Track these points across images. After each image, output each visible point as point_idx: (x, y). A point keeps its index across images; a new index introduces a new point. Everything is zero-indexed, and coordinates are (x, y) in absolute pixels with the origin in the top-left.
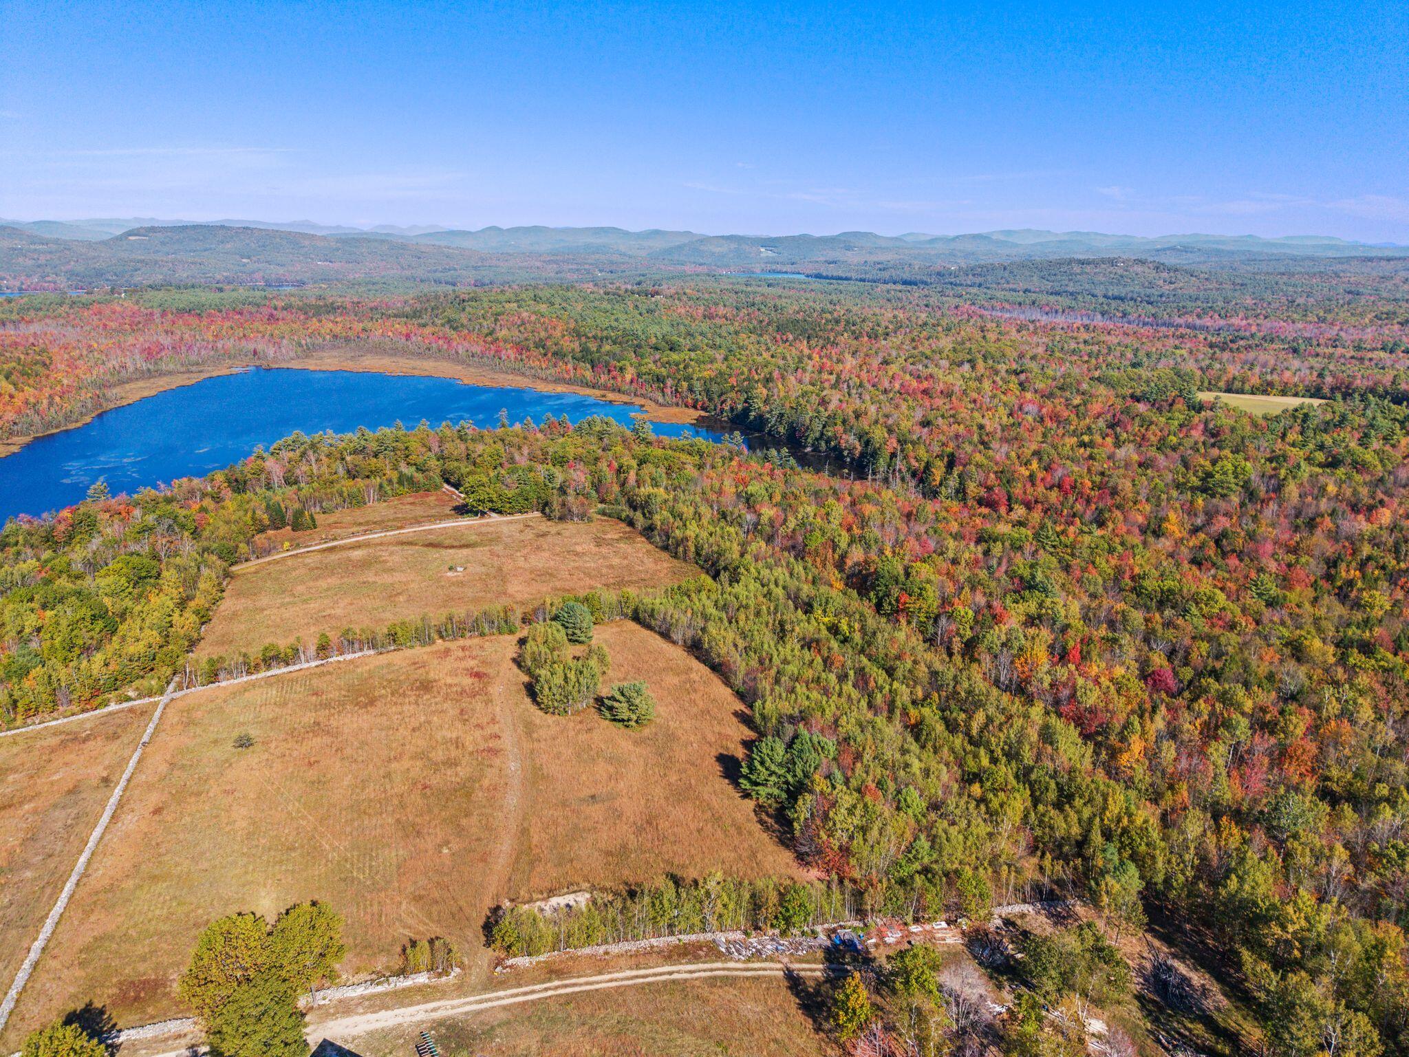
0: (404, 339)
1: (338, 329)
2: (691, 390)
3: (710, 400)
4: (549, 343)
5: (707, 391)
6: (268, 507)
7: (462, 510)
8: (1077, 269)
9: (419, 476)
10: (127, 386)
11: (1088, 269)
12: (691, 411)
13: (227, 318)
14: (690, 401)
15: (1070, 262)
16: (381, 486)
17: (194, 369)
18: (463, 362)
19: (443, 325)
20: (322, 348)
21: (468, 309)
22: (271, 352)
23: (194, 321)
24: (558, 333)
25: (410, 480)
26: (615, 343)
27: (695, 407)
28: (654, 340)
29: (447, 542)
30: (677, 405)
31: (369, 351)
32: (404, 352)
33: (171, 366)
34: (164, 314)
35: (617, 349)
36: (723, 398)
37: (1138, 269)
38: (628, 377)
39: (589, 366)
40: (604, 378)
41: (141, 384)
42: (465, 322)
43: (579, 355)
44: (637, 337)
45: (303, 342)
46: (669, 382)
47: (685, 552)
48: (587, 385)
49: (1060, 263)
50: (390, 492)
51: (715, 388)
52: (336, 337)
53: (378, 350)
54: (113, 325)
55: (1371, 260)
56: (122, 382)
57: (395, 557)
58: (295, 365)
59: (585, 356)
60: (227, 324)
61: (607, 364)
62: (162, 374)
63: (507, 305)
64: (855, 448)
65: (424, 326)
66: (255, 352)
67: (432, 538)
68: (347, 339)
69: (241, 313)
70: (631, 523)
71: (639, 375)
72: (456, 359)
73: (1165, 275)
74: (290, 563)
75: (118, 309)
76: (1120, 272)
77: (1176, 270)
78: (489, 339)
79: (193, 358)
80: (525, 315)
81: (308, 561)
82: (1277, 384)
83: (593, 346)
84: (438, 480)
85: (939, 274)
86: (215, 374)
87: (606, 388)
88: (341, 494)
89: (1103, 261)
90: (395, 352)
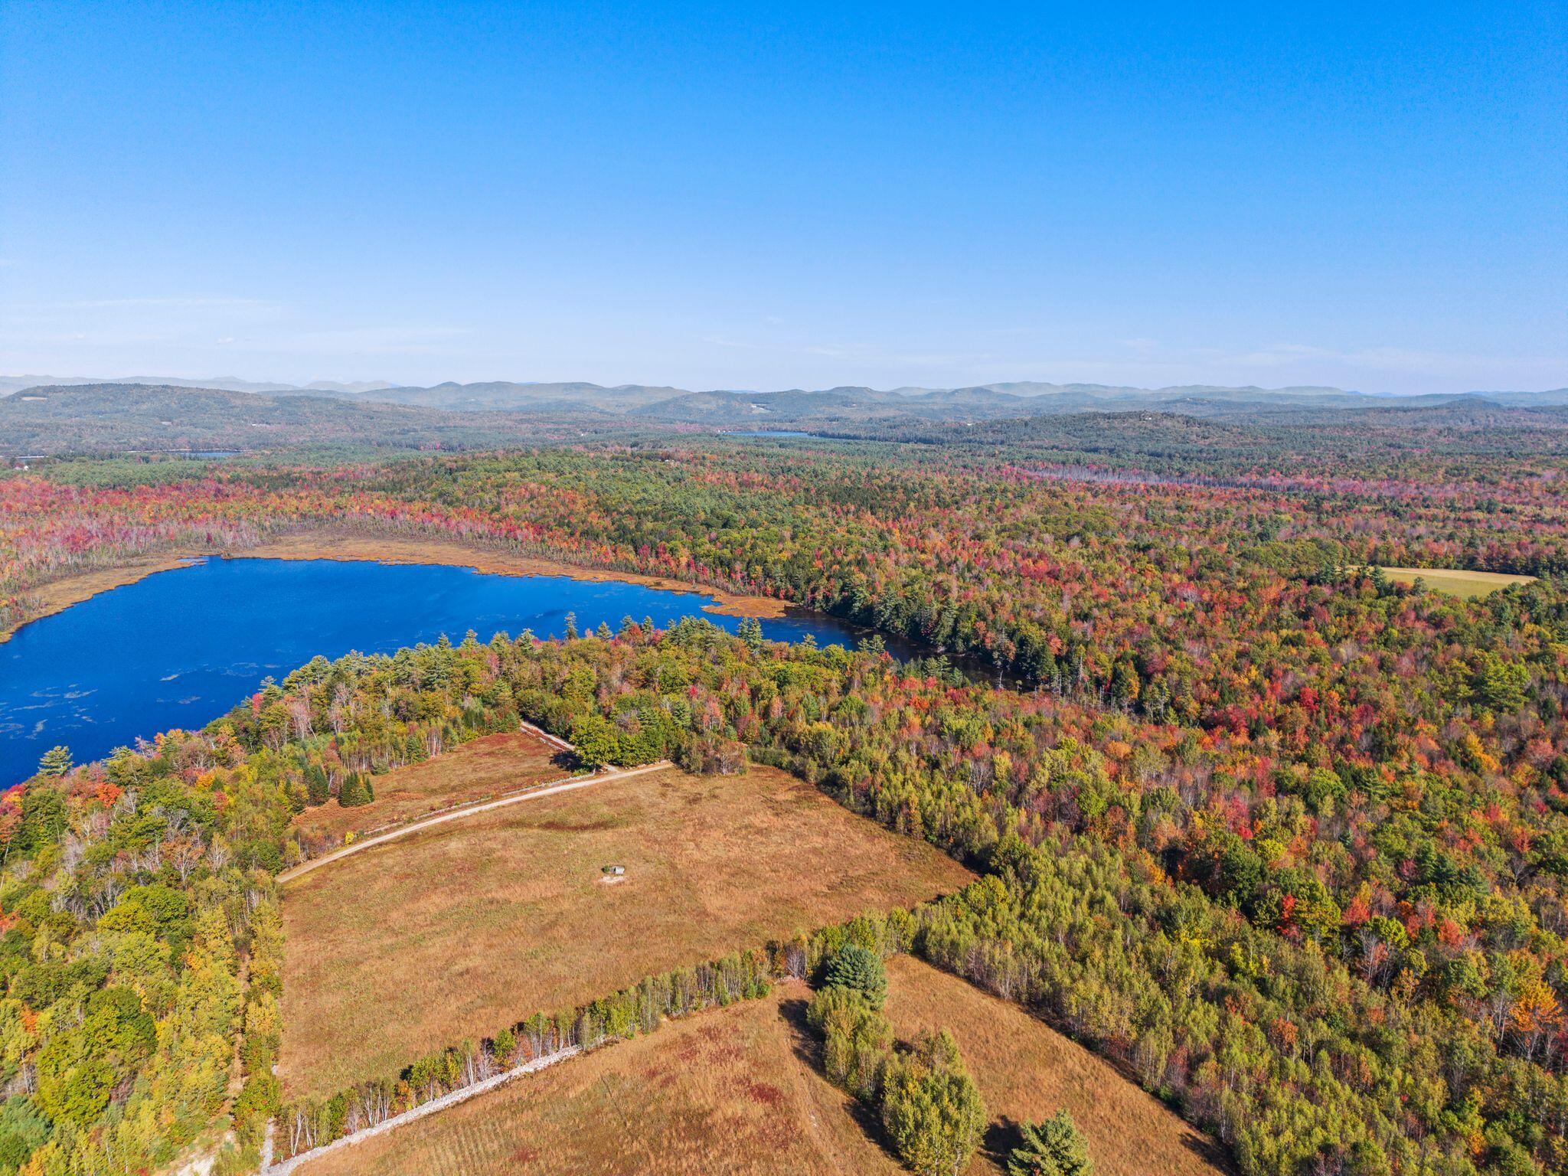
0: (389, 520)
1: (305, 506)
2: (768, 575)
3: (796, 587)
4: (574, 521)
5: (790, 577)
6: (306, 774)
7: (569, 763)
8: (1104, 424)
9: (489, 713)
10: (51, 588)
11: (1116, 423)
12: (773, 601)
13: (162, 495)
14: (769, 588)
15: (1095, 416)
16: (446, 731)
17: (134, 561)
18: (470, 546)
19: (433, 500)
20: (290, 531)
21: (460, 480)
22: (229, 537)
23: (125, 502)
24: (579, 507)
25: (480, 717)
26: (656, 519)
27: (776, 596)
28: (702, 516)
29: (573, 820)
30: (753, 593)
31: (349, 533)
32: (394, 534)
33: (105, 559)
34: (82, 491)
35: (661, 526)
36: (812, 585)
37: (1169, 423)
38: (684, 561)
39: (631, 548)
40: (652, 561)
41: (68, 584)
42: (460, 495)
43: (615, 534)
44: (681, 512)
45: (267, 524)
46: (738, 566)
47: (908, 821)
48: (635, 572)
49: (1085, 418)
50: (456, 738)
51: (800, 574)
52: (304, 516)
53: (359, 531)
54: (21, 506)
56: (44, 582)
58: (261, 553)
59: (622, 535)
60: (165, 503)
61: (653, 546)
62: (94, 570)
63: (508, 475)
64: (1008, 649)
65: (411, 501)
66: (209, 539)
67: (549, 813)
68: (318, 518)
69: (178, 488)
70: (800, 774)
71: (695, 557)
72: (459, 540)
73: (1196, 429)
74: (362, 866)
75: (23, 485)
76: (1150, 426)
77: (1207, 424)
78: (496, 516)
79: (132, 547)
80: (532, 486)
81: (388, 861)
82: (1426, 554)
83: (630, 523)
84: (515, 716)
85: (956, 431)
86: (162, 568)
87: (658, 574)
88: (395, 746)
89: (1130, 415)
90: (381, 534)
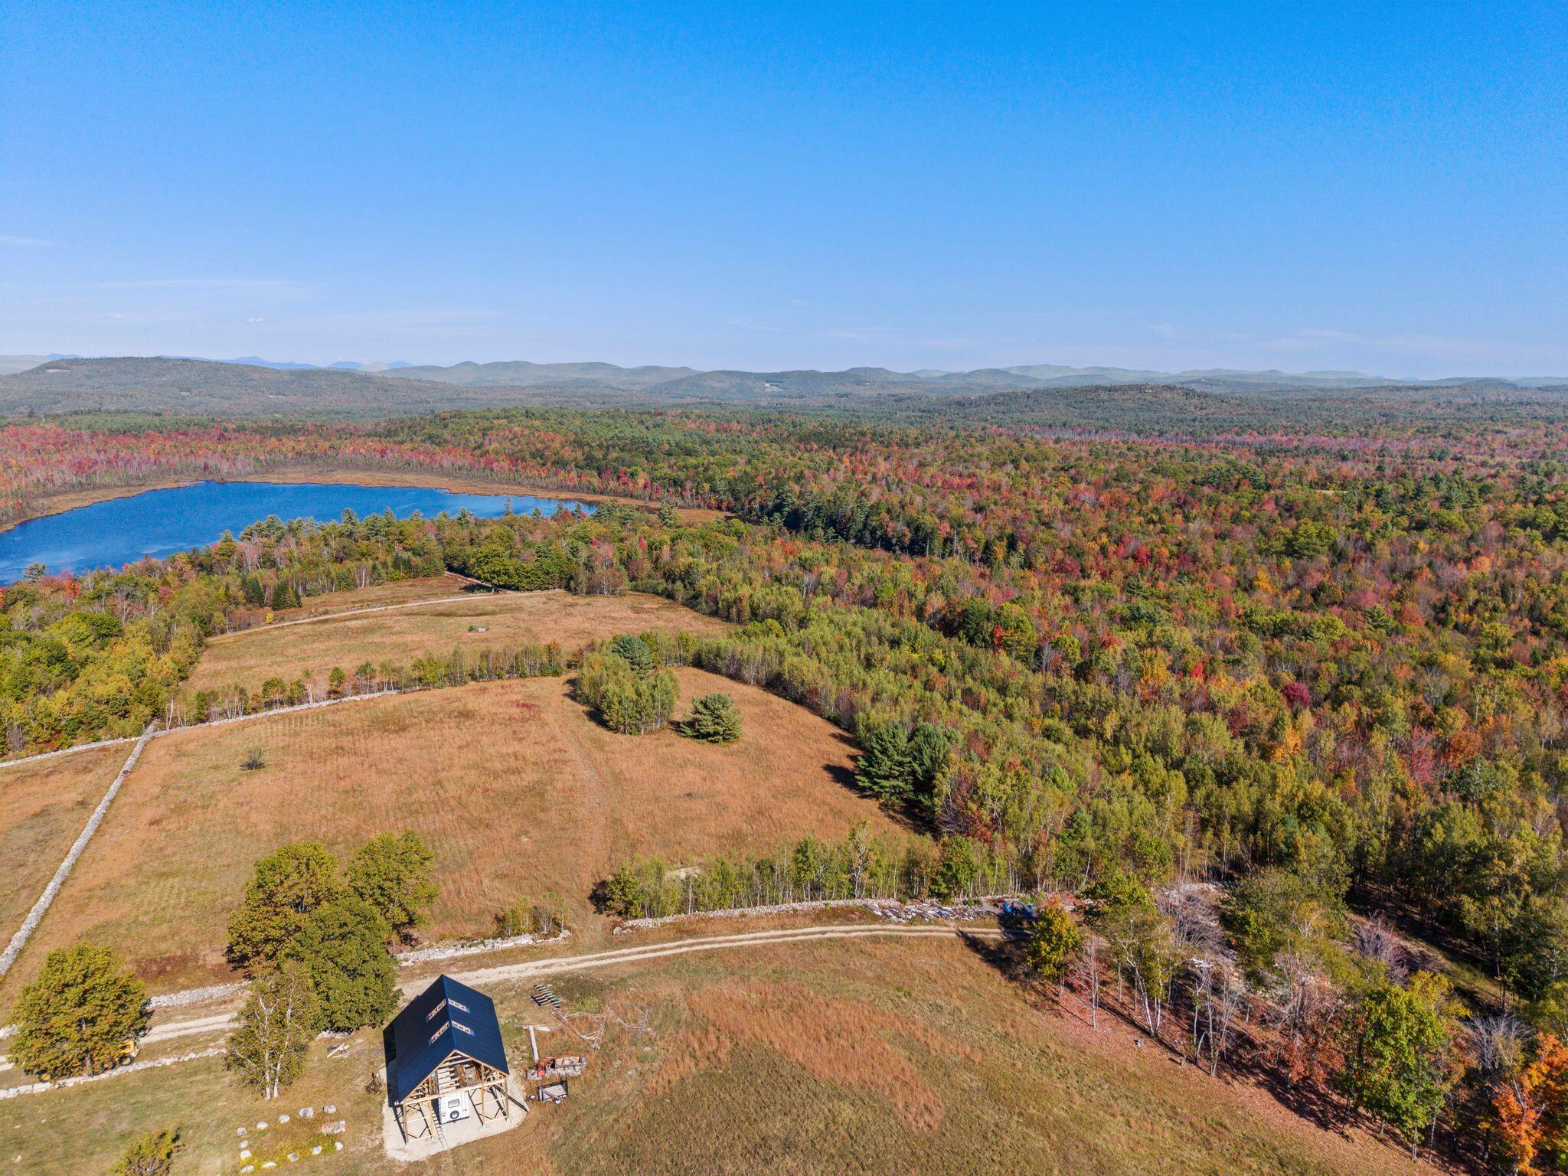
0: (378, 456)
1: (302, 447)
2: (714, 490)
3: (736, 499)
4: (547, 453)
5: (733, 491)
6: (244, 583)
7: (471, 589)
8: (1104, 396)
9: (417, 561)
10: (55, 499)
11: (1116, 396)
12: (716, 513)
13: (169, 438)
14: (713, 502)
15: (1097, 388)
16: (374, 568)
17: (134, 482)
18: (448, 475)
19: (423, 441)
20: (284, 464)
21: (450, 425)
22: (225, 467)
23: (132, 442)
24: (556, 445)
25: (408, 564)
26: (622, 450)
27: (719, 508)
28: (667, 447)
29: (460, 612)
30: (699, 507)
31: (339, 467)
32: (380, 468)
33: (107, 480)
34: (94, 435)
35: (626, 455)
36: (751, 496)
37: (1168, 395)
38: (641, 482)
39: (595, 473)
40: (613, 484)
41: (72, 496)
42: (449, 438)
43: (582, 463)
44: (648, 444)
45: (262, 458)
46: (688, 485)
47: (739, 615)
48: (595, 492)
49: (1086, 390)
50: (384, 575)
51: (741, 487)
52: (299, 454)
53: (349, 465)
54: (35, 445)
55: (1398, 389)
56: (47, 495)
57: (405, 623)
58: (254, 479)
59: (590, 462)
60: (169, 443)
61: (616, 471)
62: (95, 487)
63: (496, 422)
64: (904, 535)
65: (402, 443)
66: (206, 467)
67: (440, 609)
68: (313, 457)
69: (185, 434)
70: (670, 596)
71: (653, 480)
72: (442, 472)
73: (1195, 401)
74: (276, 633)
75: (39, 431)
76: (1149, 398)
77: (1206, 396)
78: (478, 452)
79: (132, 472)
80: (517, 429)
81: (296, 630)
82: (1336, 477)
83: (599, 454)
84: (440, 564)
85: (959, 403)
86: (159, 487)
87: (616, 493)
88: (328, 575)
89: (1131, 387)
90: (368, 467)
